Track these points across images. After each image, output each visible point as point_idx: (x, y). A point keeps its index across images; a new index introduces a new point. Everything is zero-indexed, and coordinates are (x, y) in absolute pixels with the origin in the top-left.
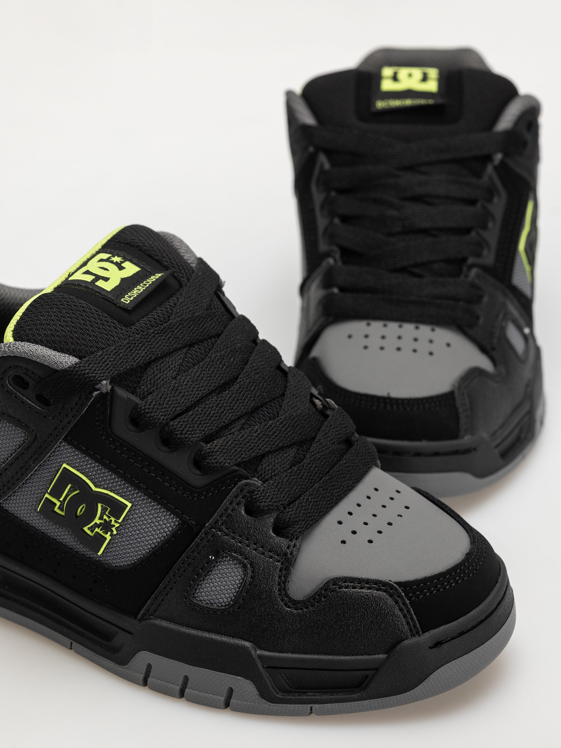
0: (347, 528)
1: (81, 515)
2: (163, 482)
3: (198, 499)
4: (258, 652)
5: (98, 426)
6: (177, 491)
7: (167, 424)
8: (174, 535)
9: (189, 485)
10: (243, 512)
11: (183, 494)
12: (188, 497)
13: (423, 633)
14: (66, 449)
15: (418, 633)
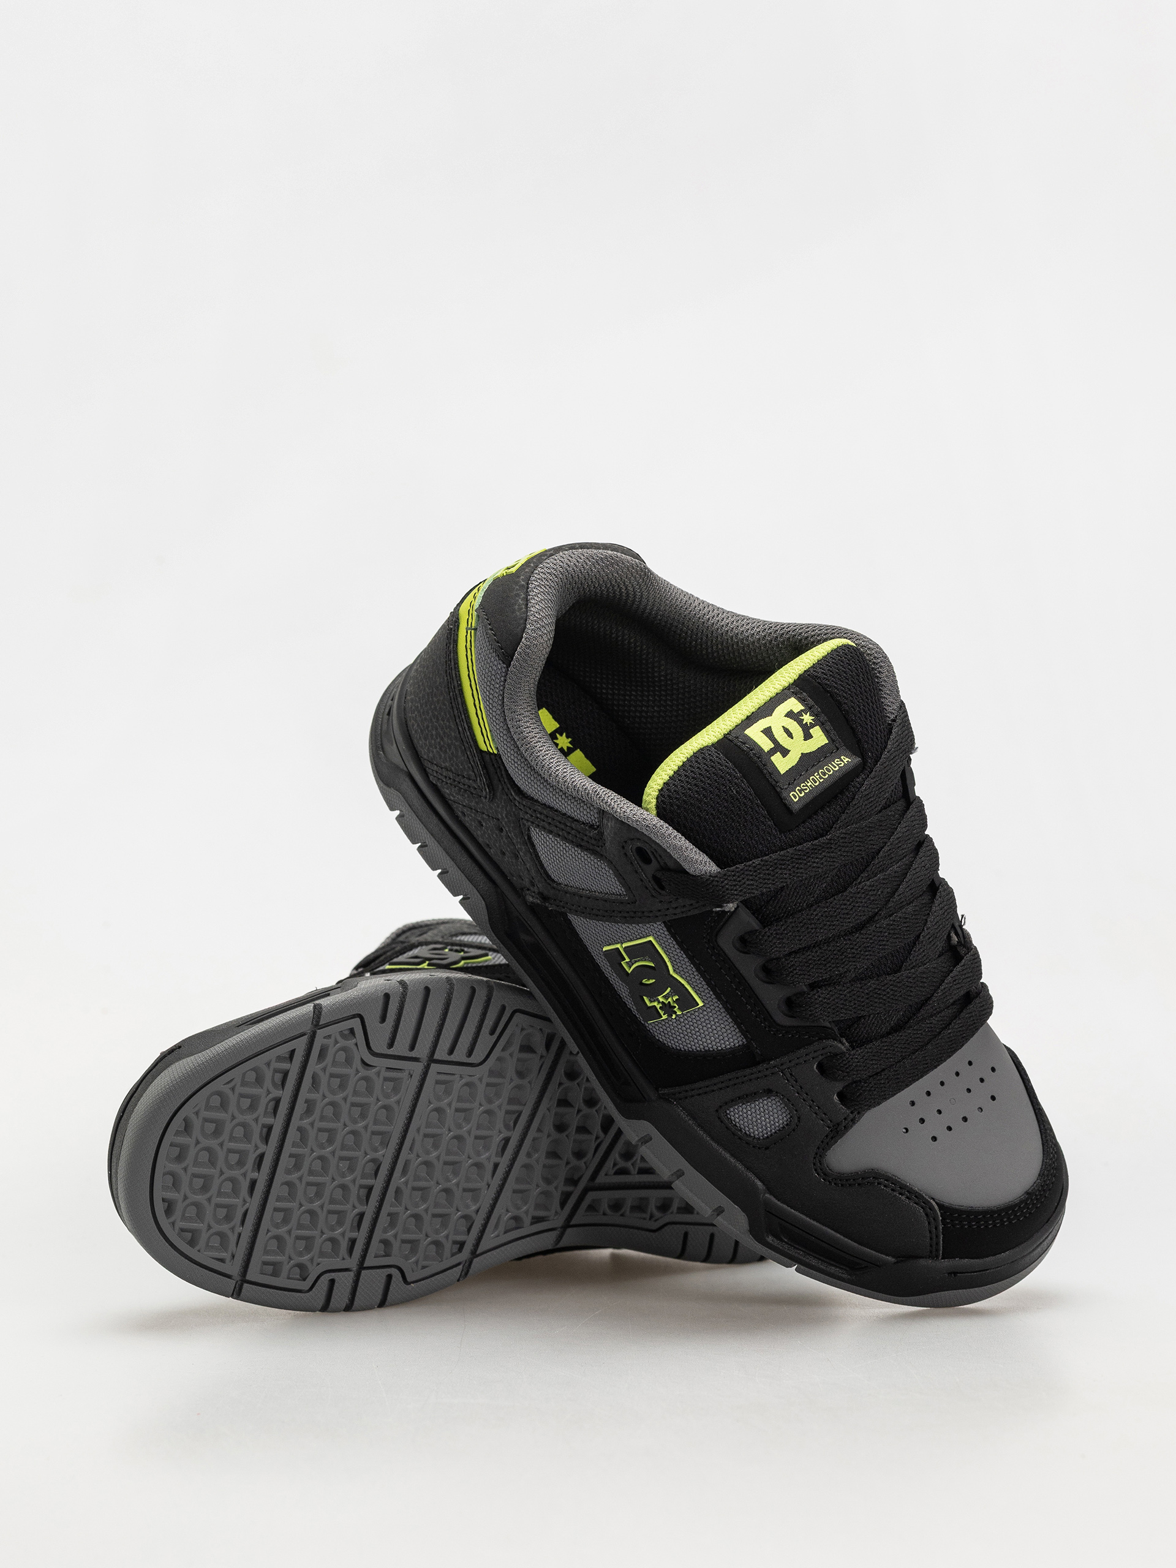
0: (917, 1112)
1: (648, 984)
2: (747, 1004)
3: (774, 1034)
4: (767, 1195)
5: (705, 929)
6: (757, 1017)
7: (778, 959)
8: (733, 1051)
9: (772, 1018)
10: (815, 1067)
11: (761, 1023)
12: (765, 1028)
13: (942, 1259)
14: (659, 927)
15: (937, 1257)
